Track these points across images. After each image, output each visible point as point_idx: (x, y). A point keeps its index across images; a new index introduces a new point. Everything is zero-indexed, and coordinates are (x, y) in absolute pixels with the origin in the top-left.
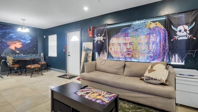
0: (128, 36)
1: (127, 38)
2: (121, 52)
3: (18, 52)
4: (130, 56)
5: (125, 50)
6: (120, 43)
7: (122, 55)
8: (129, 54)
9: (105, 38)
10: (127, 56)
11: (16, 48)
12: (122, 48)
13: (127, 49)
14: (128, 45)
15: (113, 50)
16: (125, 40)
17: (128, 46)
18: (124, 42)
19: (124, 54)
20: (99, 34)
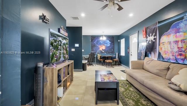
0: (179, 32)
1: (178, 34)
2: (171, 52)
3: (103, 52)
4: (182, 57)
5: (176, 49)
6: (170, 42)
7: (173, 56)
8: (181, 55)
9: (156, 37)
10: (179, 57)
11: (102, 49)
12: (172, 47)
13: (178, 48)
14: (180, 43)
15: (163, 49)
16: (176, 37)
17: (180, 45)
18: (175, 39)
19: (174, 54)
20: (151, 34)
